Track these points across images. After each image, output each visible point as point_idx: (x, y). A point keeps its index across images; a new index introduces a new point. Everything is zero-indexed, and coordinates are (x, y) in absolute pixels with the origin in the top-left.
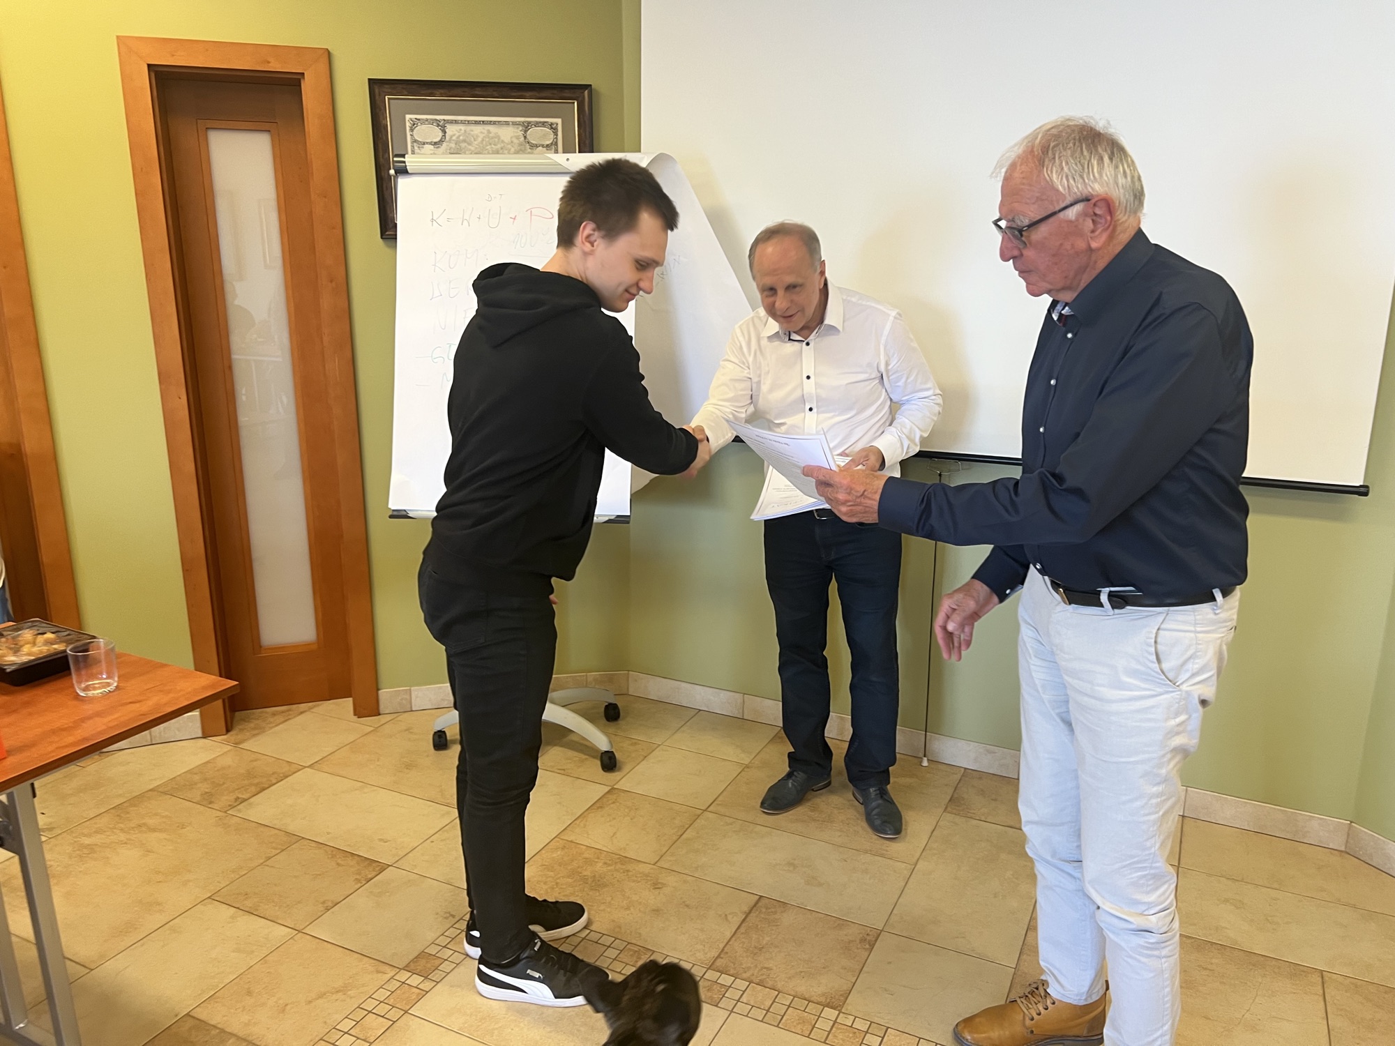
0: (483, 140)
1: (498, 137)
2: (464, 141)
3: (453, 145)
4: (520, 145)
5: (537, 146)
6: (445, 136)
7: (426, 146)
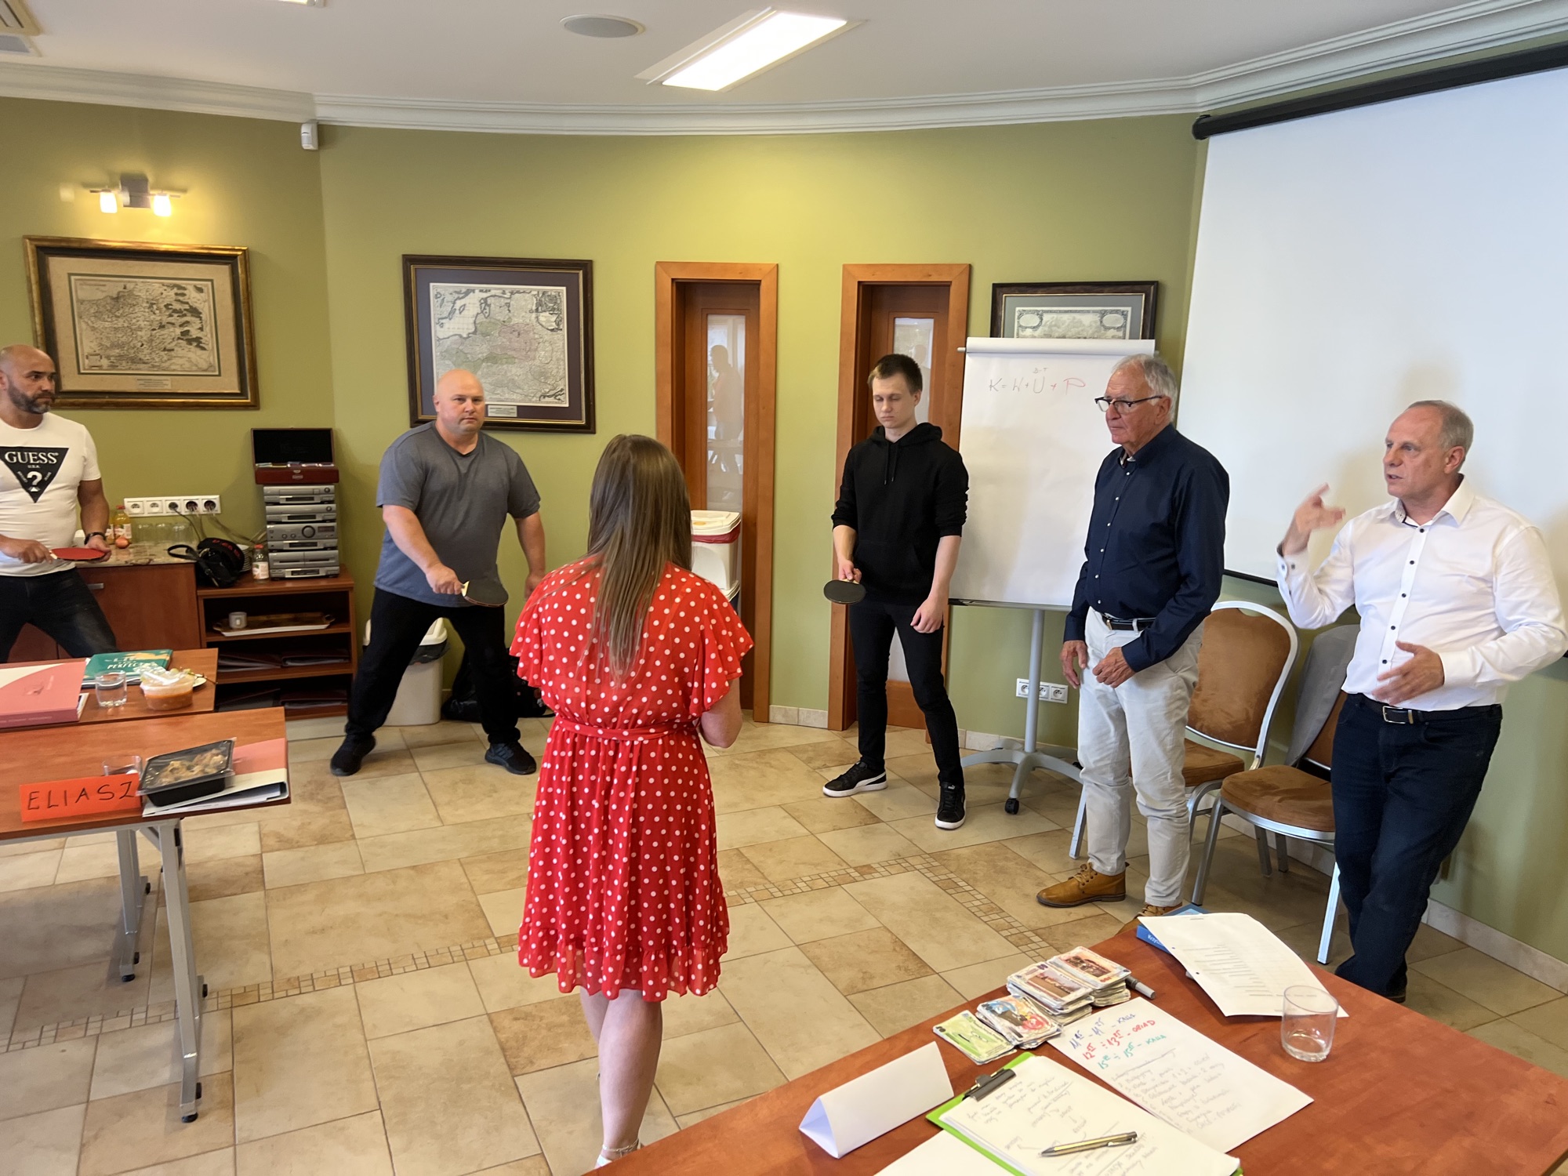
0: (1069, 325)
1: (1081, 322)
2: (1055, 325)
3: (1046, 329)
4: (1097, 327)
5: (1110, 328)
6: (1041, 322)
7: (1027, 329)
